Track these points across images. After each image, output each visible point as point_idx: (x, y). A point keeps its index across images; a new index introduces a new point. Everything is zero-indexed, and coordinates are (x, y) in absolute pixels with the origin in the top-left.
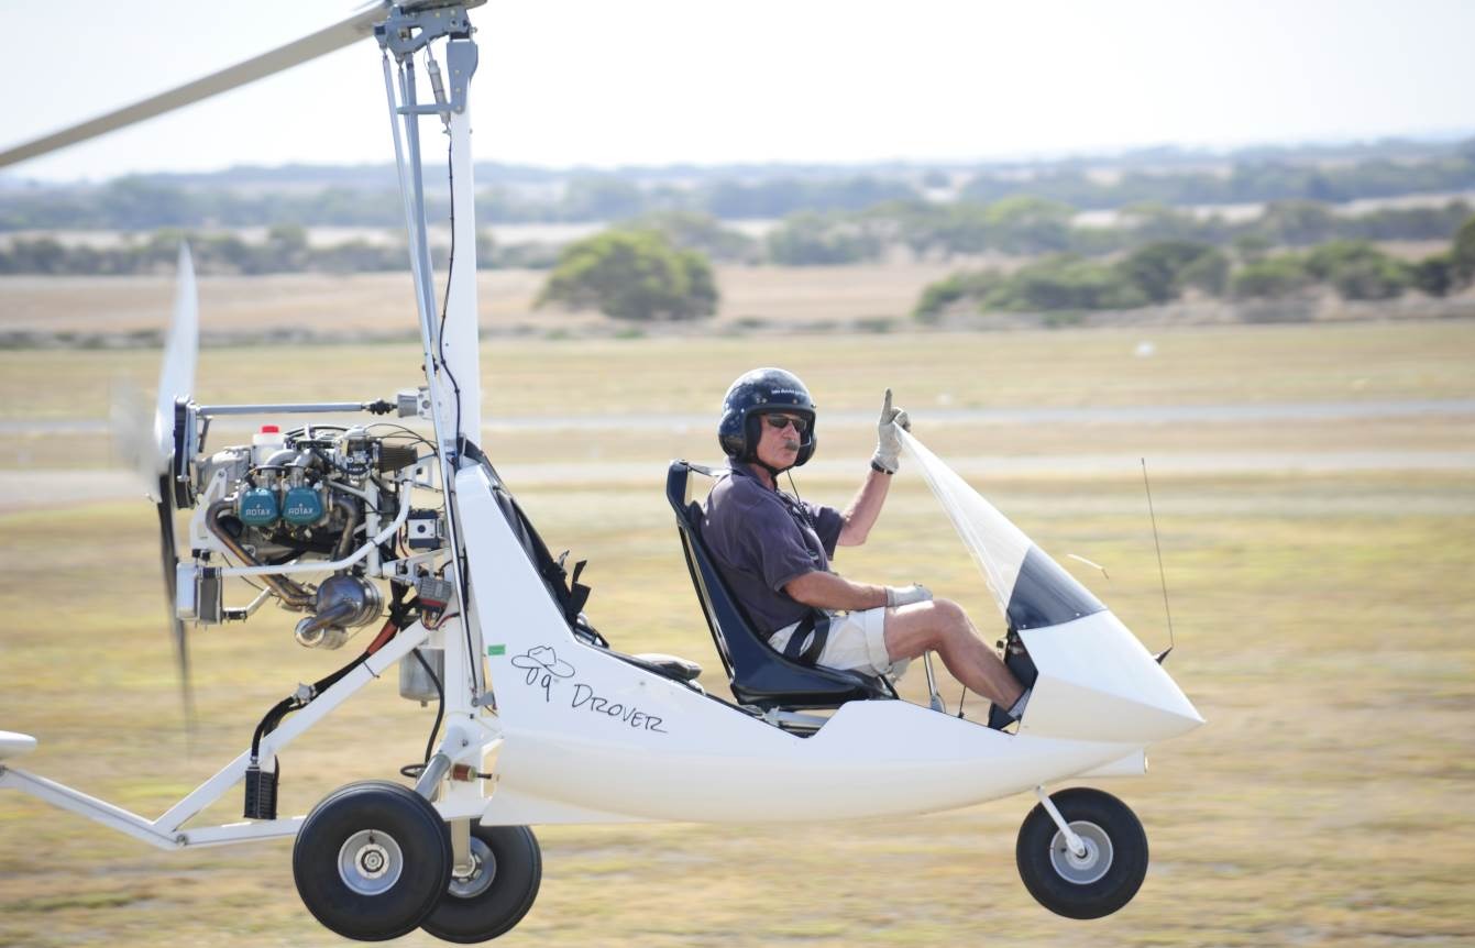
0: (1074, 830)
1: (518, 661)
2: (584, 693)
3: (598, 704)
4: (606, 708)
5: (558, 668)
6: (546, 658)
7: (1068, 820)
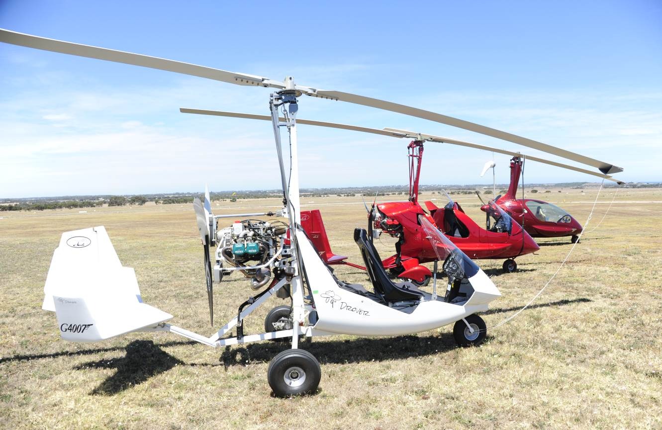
0: (471, 326)
1: (323, 295)
2: (344, 305)
3: (348, 308)
4: (351, 309)
5: (336, 298)
6: (331, 294)
7: (469, 324)
